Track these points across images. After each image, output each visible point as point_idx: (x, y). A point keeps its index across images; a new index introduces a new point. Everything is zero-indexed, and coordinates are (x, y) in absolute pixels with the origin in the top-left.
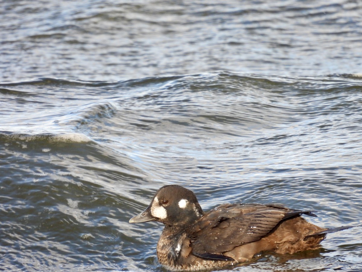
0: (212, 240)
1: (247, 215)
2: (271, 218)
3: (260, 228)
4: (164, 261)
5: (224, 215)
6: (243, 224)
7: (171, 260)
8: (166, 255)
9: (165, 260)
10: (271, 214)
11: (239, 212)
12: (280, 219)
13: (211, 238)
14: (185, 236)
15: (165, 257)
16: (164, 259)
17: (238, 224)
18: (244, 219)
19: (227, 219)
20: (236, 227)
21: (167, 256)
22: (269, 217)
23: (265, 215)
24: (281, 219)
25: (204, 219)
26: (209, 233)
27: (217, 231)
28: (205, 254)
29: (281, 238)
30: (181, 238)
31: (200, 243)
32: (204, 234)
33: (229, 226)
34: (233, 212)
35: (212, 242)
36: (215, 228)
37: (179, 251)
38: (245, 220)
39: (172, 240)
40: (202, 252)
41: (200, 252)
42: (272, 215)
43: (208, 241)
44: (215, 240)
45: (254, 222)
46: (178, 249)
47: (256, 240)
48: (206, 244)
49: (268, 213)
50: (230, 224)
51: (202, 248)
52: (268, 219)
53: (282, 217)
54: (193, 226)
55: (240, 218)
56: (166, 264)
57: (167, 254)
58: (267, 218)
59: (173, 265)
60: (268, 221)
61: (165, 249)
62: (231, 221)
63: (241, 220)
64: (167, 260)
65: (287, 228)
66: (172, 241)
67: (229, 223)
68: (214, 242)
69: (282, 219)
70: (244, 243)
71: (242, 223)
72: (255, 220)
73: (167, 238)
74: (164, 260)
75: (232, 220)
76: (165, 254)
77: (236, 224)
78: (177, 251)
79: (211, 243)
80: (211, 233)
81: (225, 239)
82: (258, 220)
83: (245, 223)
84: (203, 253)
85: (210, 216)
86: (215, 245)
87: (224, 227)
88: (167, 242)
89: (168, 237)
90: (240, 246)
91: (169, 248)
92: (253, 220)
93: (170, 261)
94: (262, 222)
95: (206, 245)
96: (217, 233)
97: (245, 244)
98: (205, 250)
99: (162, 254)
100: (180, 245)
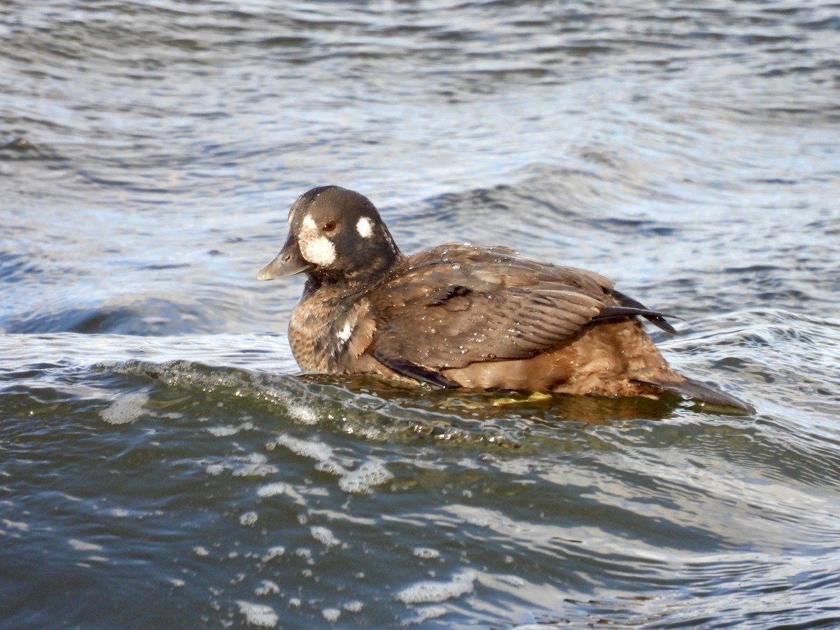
0: (422, 333)
1: (514, 293)
2: (568, 311)
3: (538, 331)
4: (304, 354)
5: (463, 282)
6: (501, 313)
7: (323, 356)
8: (310, 342)
9: (307, 352)
10: (569, 301)
11: (498, 281)
12: (586, 317)
13: (422, 328)
14: (365, 307)
15: (308, 346)
16: (306, 349)
17: (491, 310)
18: (505, 300)
19: (467, 292)
20: (485, 315)
21: (313, 343)
22: (564, 309)
23: (555, 301)
24: (591, 319)
25: (415, 280)
26: (418, 316)
27: (438, 316)
28: (400, 361)
29: (584, 358)
30: (355, 310)
31: (393, 333)
32: (407, 315)
33: (468, 309)
34: (483, 279)
35: (422, 339)
36: (436, 308)
37: (346, 340)
38: (508, 304)
39: (333, 309)
40: (393, 354)
41: (390, 353)
42: (571, 305)
43: (412, 333)
44: (428, 336)
45: (528, 313)
46: (345, 334)
47: (524, 357)
48: (407, 338)
49: (563, 298)
50: (470, 305)
51: (397, 345)
52: (561, 313)
53: (594, 315)
54: (389, 291)
55: (497, 297)
56: (307, 362)
57: (315, 340)
58: (558, 310)
59: (324, 367)
60: (558, 318)
61: (312, 327)
62: (476, 300)
63: (498, 301)
64: (310, 353)
65: (602, 339)
66: (334, 312)
67: (471, 303)
68: (427, 338)
69: (593, 318)
70: (495, 357)
71: (501, 310)
72: (530, 308)
73: (324, 303)
74: (304, 351)
75: (479, 296)
76: (308, 339)
77: (484, 310)
78: (340, 339)
79: (420, 340)
80: (424, 315)
81: (452, 337)
82: (539, 311)
83: (507, 312)
84: (395, 358)
85: (430, 276)
86: (428, 347)
87: (457, 308)
88: (320, 310)
89: (325, 300)
90: (483, 361)
91: (322, 326)
92: (526, 308)
93: (318, 357)
94: (545, 317)
95: (407, 341)
96: (437, 320)
97: (496, 360)
98: (401, 352)
99: (303, 336)
100: (351, 327)
